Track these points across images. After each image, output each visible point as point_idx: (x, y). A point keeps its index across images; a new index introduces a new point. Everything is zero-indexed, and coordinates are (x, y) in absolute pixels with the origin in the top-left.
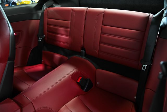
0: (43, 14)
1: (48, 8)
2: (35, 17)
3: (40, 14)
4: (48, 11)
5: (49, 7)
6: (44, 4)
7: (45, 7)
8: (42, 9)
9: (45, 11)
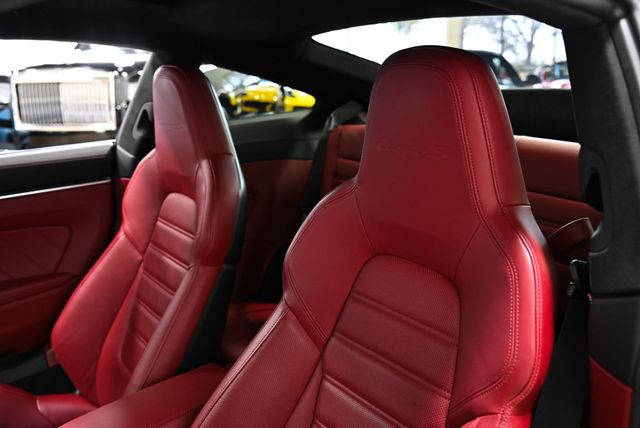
0: (323, 143)
1: (341, 127)
2: (299, 151)
3: (315, 144)
4: (340, 135)
5: (344, 124)
6: (332, 115)
7: (333, 123)
8: (325, 130)
9: (332, 134)
